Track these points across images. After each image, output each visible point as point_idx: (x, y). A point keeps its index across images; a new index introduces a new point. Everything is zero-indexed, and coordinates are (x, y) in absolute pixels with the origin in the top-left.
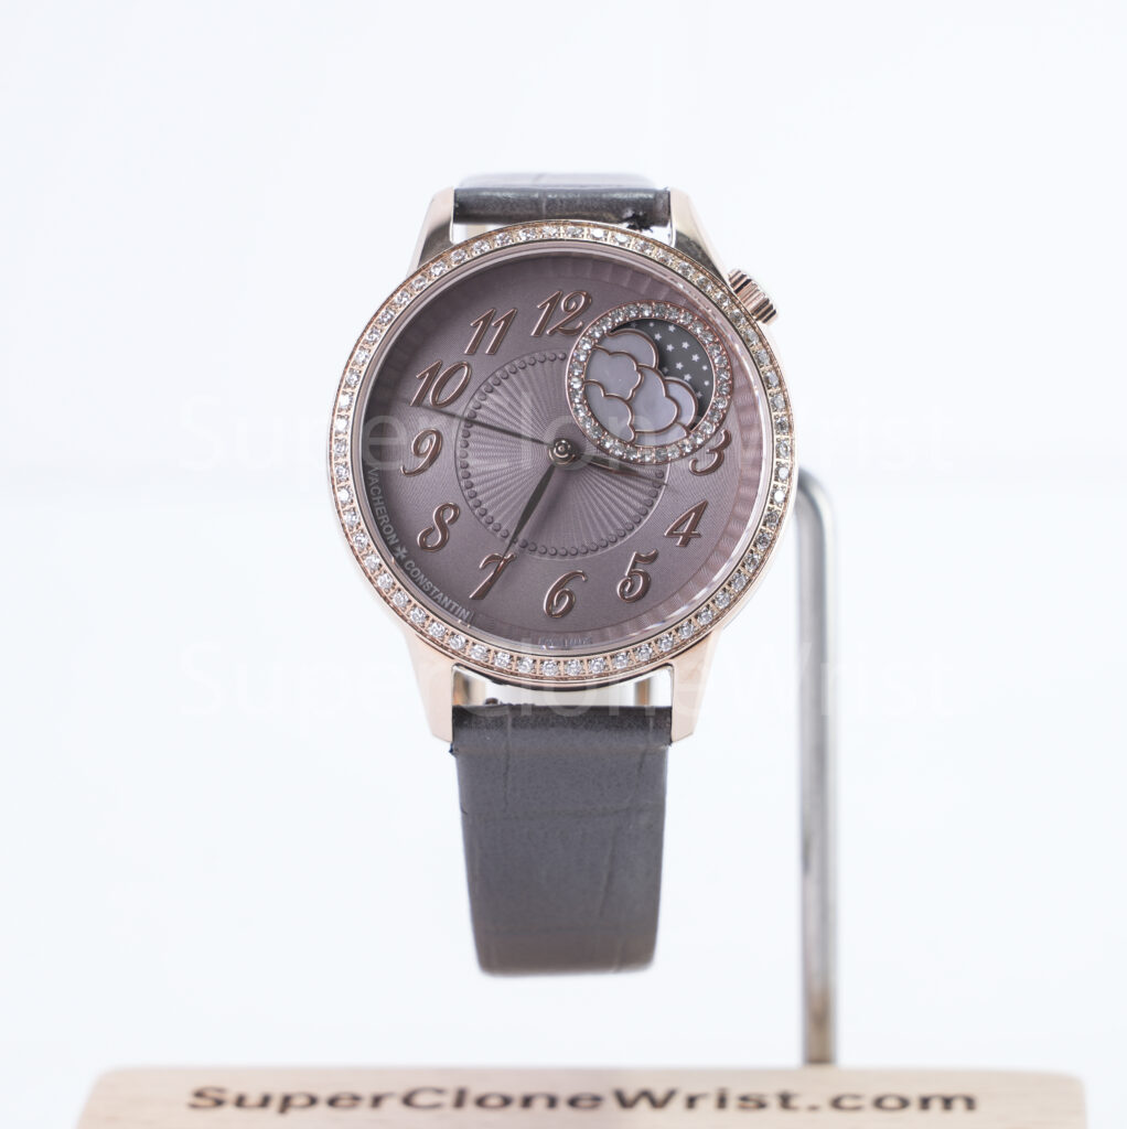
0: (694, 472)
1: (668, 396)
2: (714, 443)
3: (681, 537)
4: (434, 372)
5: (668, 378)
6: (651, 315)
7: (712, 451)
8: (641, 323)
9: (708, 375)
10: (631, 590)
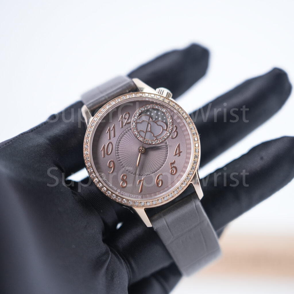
0: (173, 138)
1: (158, 125)
3: (178, 154)
4: (104, 148)
5: (155, 121)
6: (144, 109)
7: (174, 132)
8: (143, 112)
10: (173, 172)
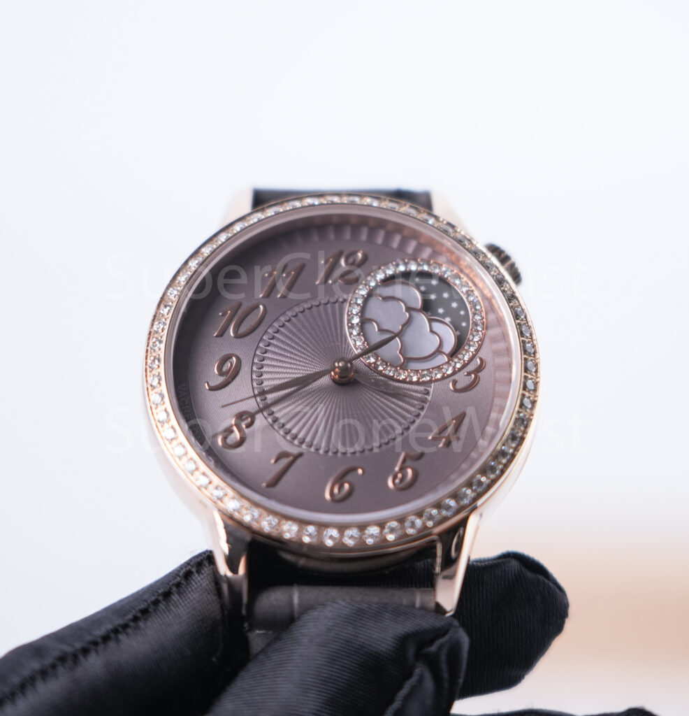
0: (456, 390)
1: (432, 331)
2: (471, 367)
3: (444, 440)
4: (234, 310)
5: (431, 318)
7: (469, 374)
8: (407, 275)
9: (466, 318)
10: (402, 480)
